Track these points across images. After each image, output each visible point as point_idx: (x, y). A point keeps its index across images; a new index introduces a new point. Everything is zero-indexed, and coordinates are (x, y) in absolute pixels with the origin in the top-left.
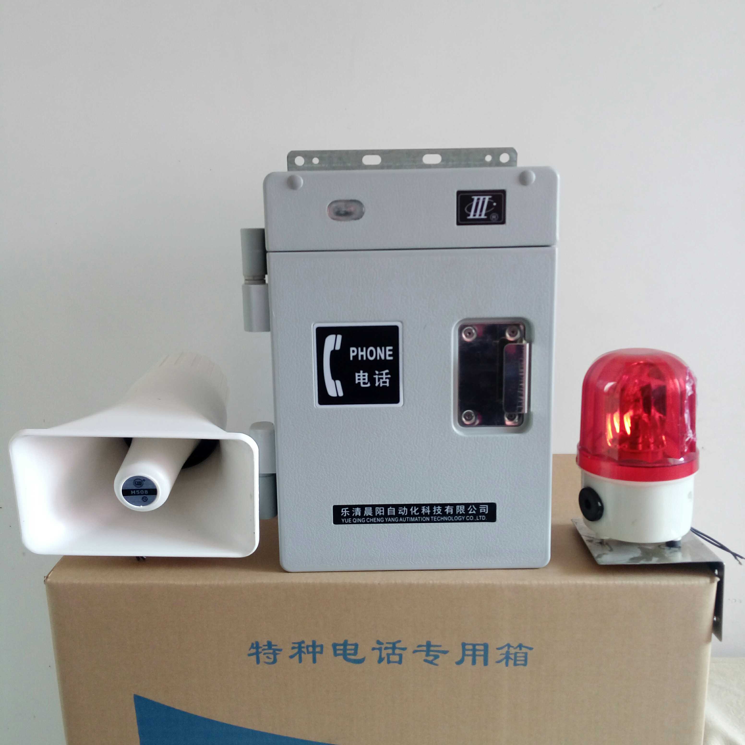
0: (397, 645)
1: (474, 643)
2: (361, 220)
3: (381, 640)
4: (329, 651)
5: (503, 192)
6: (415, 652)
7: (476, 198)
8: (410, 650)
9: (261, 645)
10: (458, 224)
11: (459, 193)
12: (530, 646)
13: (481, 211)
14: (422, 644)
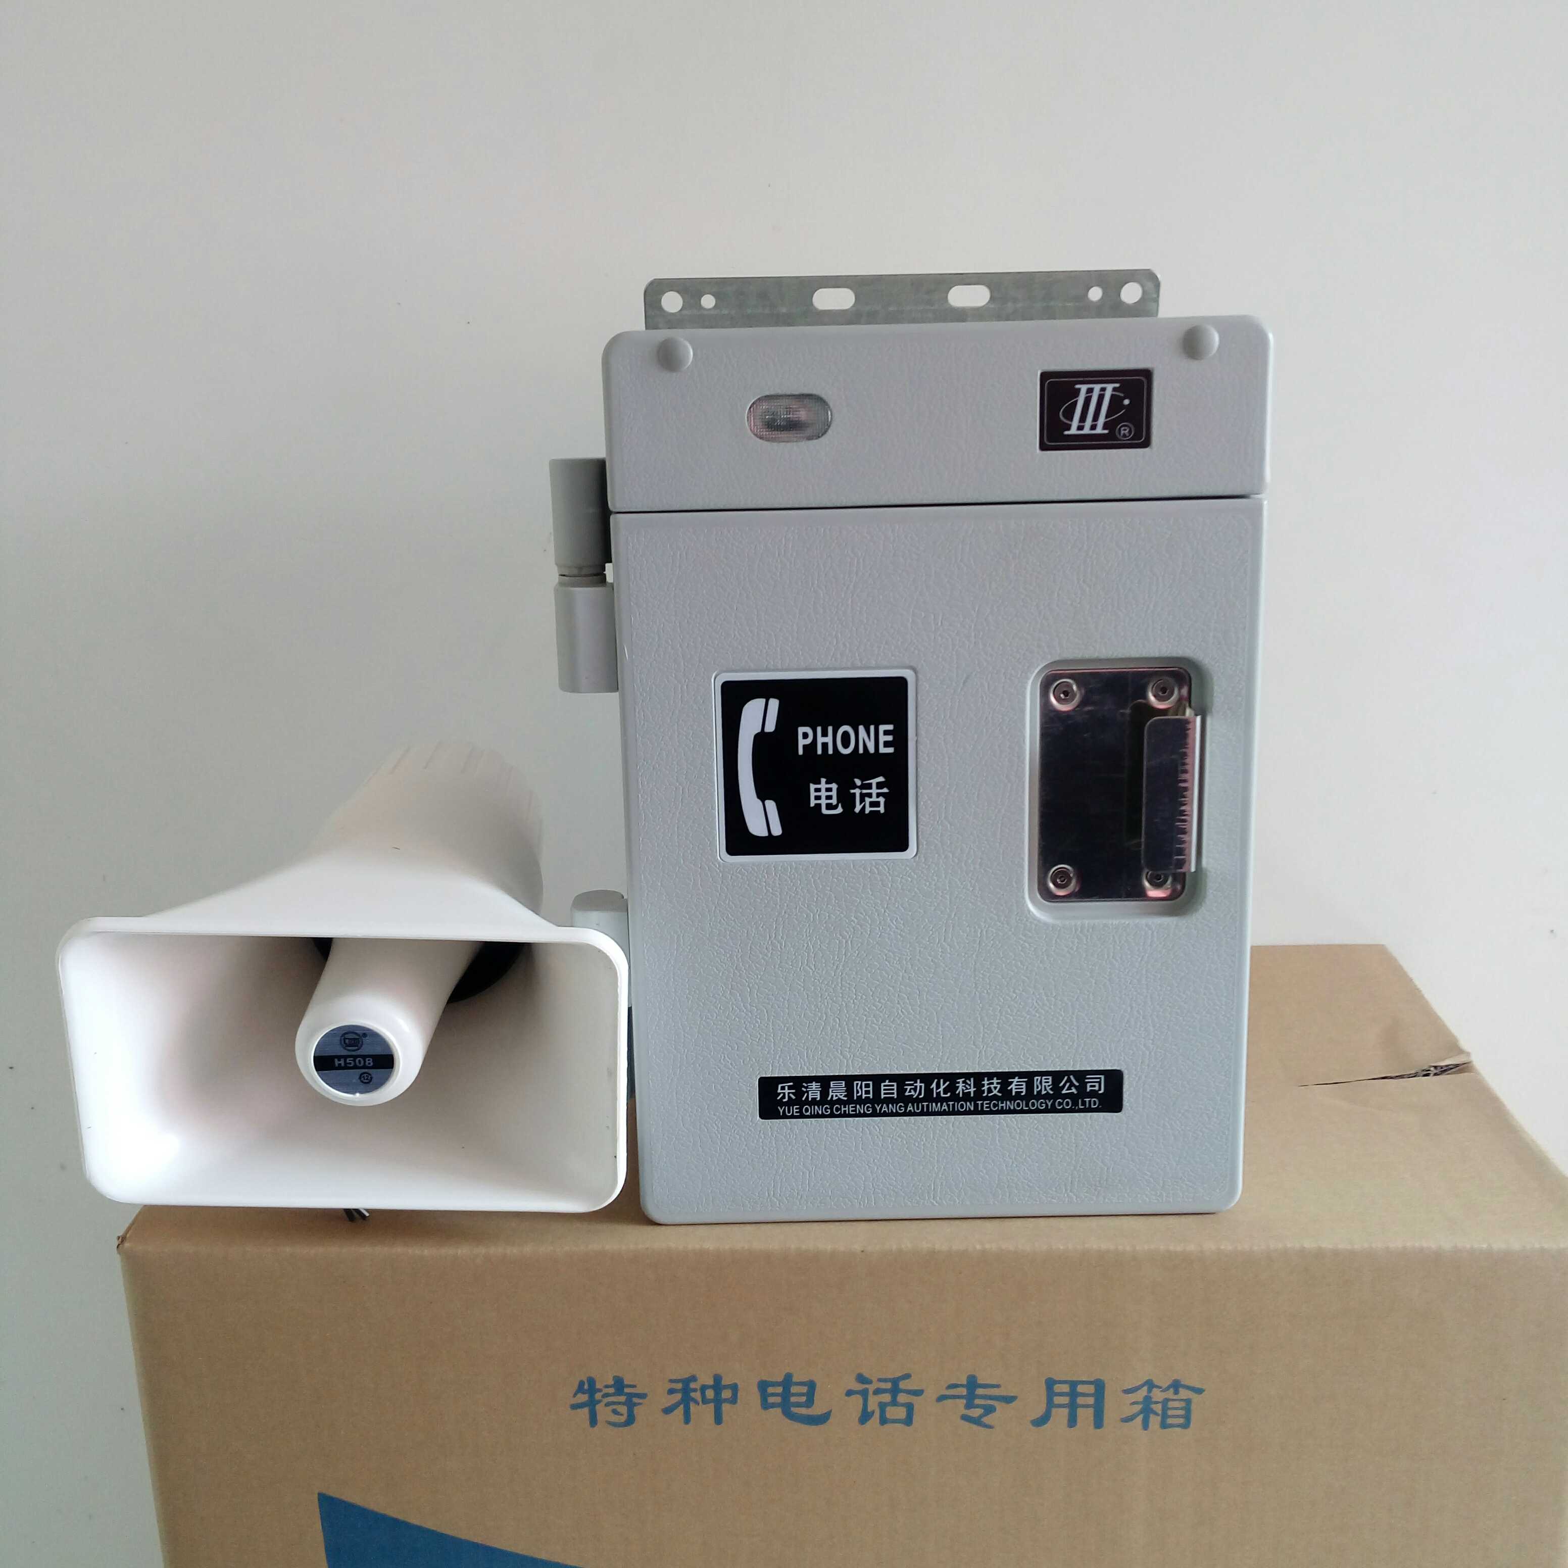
0: (903, 1385)
1: (1075, 1379)
2: (823, 440)
3: (866, 1374)
4: (750, 1396)
5: (1147, 374)
6: (941, 1398)
7: (1084, 388)
8: (931, 1393)
9: (598, 1386)
10: (1043, 447)
11: (1045, 376)
12: (1198, 1386)
13: (1096, 418)
14: (959, 1382)
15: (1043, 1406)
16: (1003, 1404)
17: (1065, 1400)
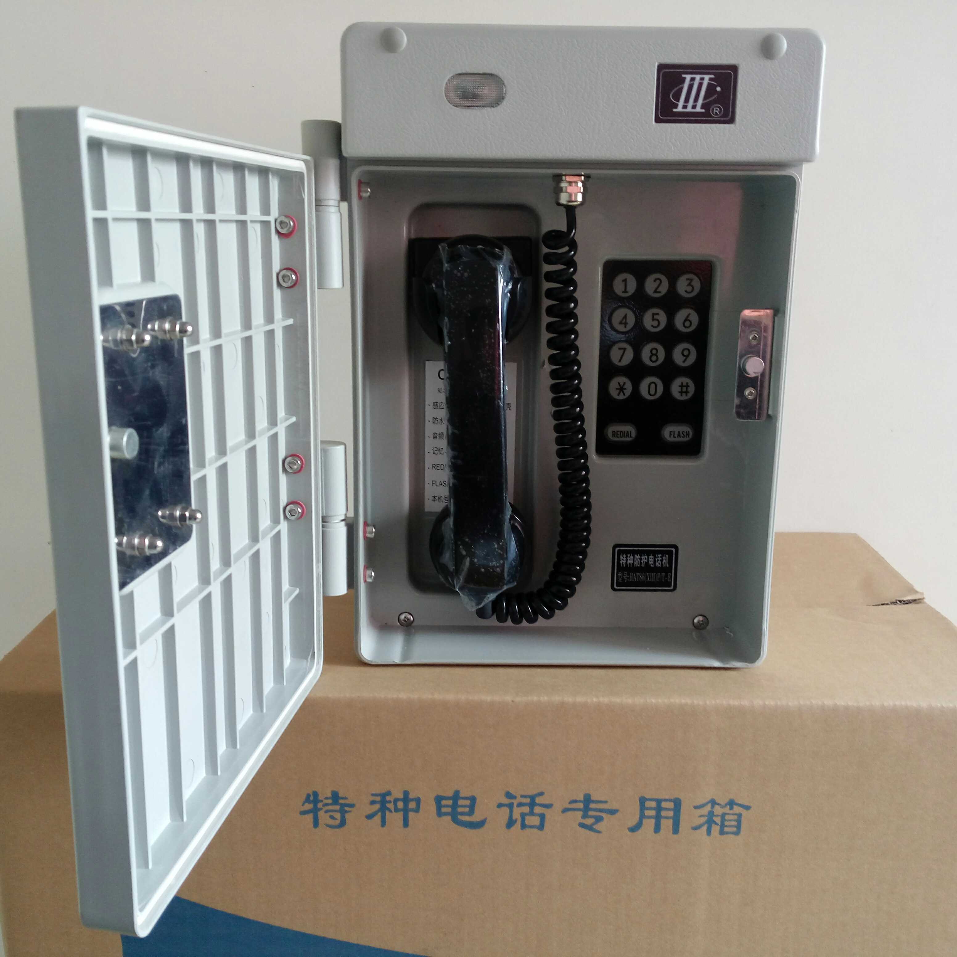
0: (538, 800)
1: (660, 797)
2: (499, 108)
3: (512, 792)
4: (429, 807)
5: (734, 69)
6: (565, 810)
7: (688, 77)
9: (320, 798)
10: (658, 120)
11: (661, 67)
12: (746, 803)
13: (696, 100)
14: (578, 799)
15: (638, 817)
16: (609, 816)
17: (653, 813)
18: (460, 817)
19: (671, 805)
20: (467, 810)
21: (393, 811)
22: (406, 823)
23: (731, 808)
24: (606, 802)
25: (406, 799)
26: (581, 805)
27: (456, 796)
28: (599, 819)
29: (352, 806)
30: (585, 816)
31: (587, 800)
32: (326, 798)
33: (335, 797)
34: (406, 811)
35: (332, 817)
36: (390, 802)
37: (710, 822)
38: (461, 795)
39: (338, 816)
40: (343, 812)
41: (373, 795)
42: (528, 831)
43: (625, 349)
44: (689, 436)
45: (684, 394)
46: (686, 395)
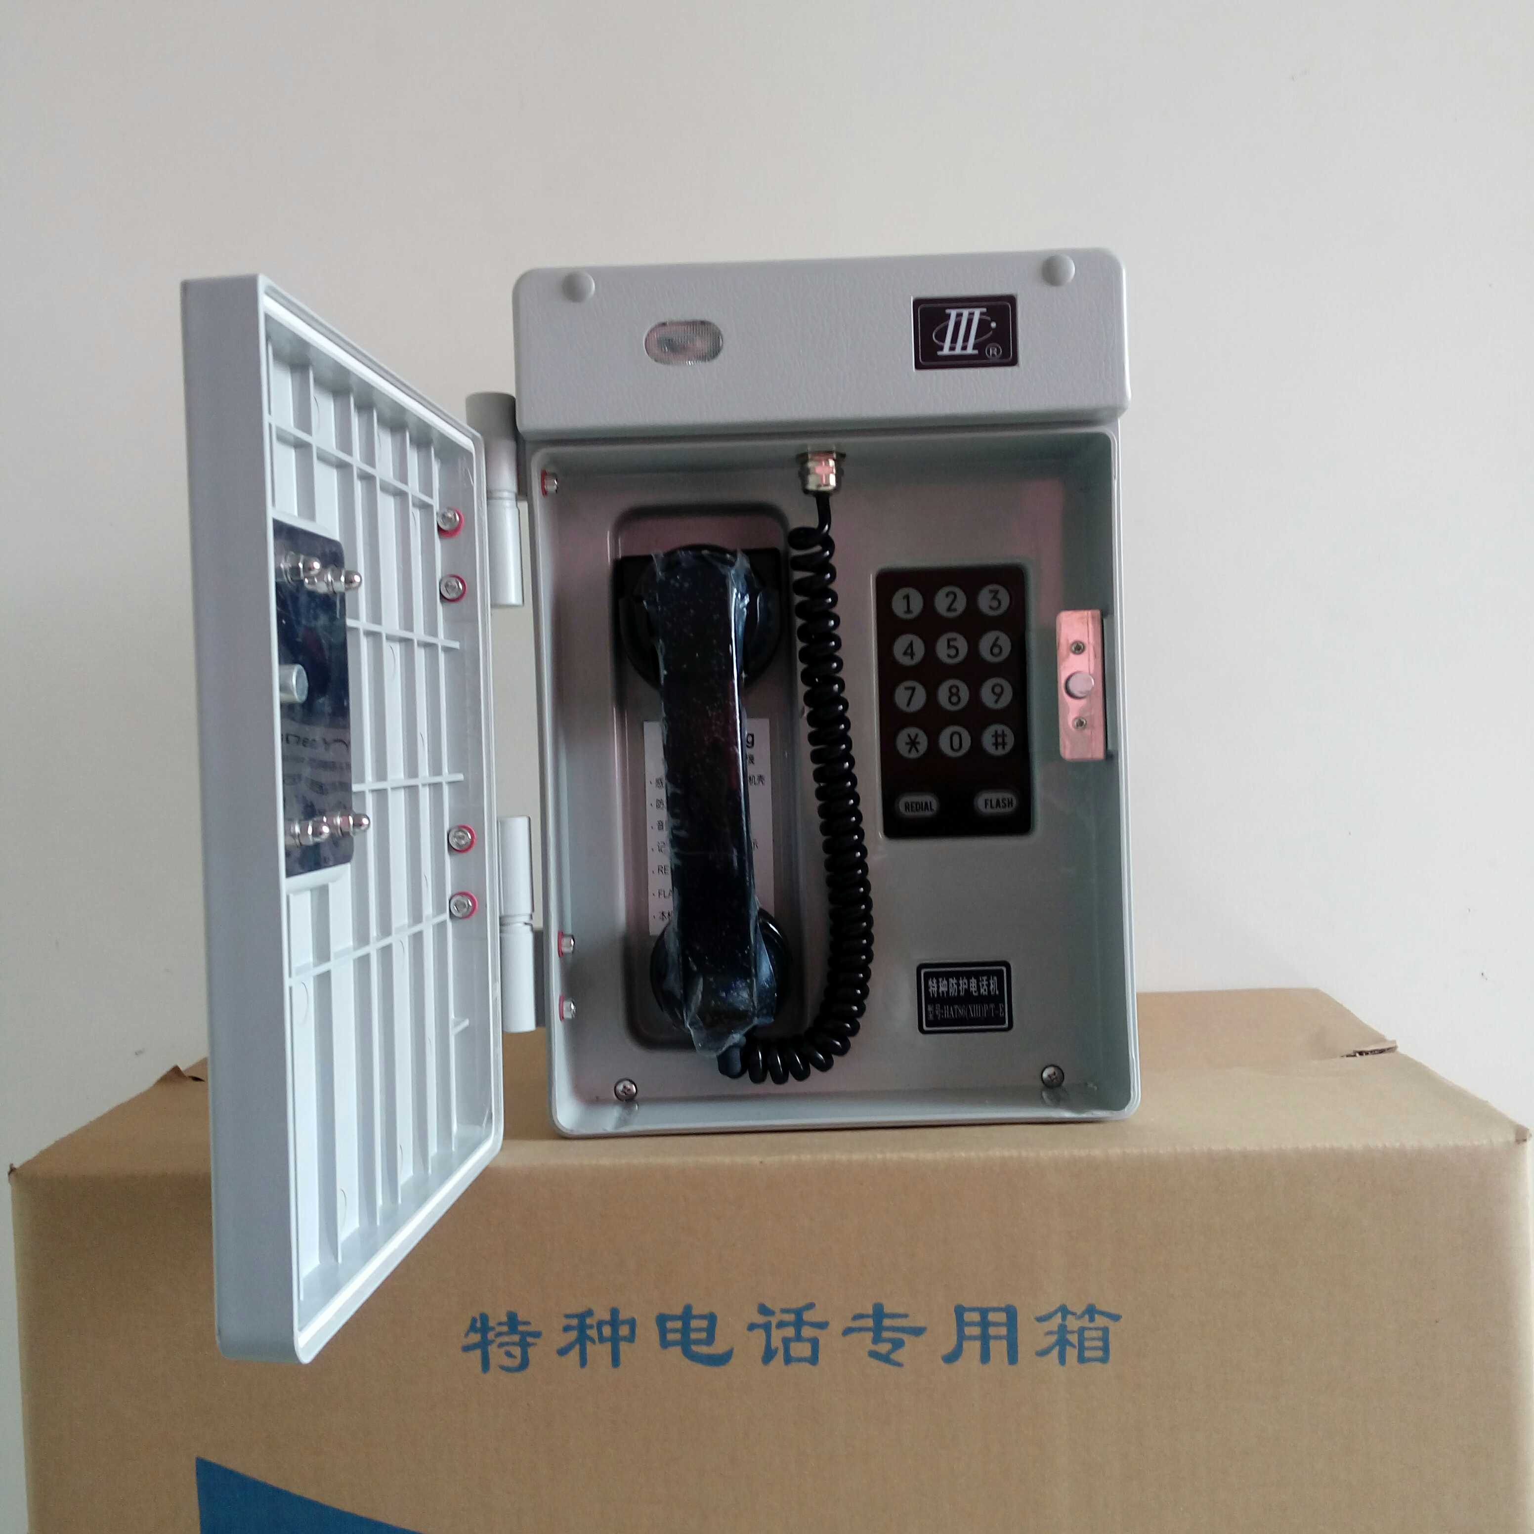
0: (807, 1316)
1: (985, 1305)
2: (714, 360)
3: (769, 1305)
4: (648, 1332)
5: (1012, 300)
6: (848, 1331)
7: (953, 313)
8: (836, 1327)
9: (492, 1323)
10: (918, 366)
11: (917, 303)
12: (1113, 1311)
13: (966, 339)
14: (864, 1312)
15: (954, 1339)
16: (912, 1338)
17: (976, 1331)
18: (695, 1348)
19: (1002, 1317)
20: (704, 1335)
21: (597, 1341)
22: (616, 1361)
23: (1092, 1320)
24: (906, 1316)
25: (614, 1321)
26: (870, 1323)
27: (687, 1315)
28: (898, 1344)
29: (537, 1335)
30: (876, 1340)
31: (879, 1313)
32: (500, 1324)
33: (513, 1321)
34: (615, 1340)
35: (509, 1354)
36: (591, 1327)
37: (1063, 1343)
38: (695, 1312)
39: (517, 1351)
40: (524, 1345)
41: (567, 1316)
42: (794, 1367)
43: (913, 689)
44: (1012, 806)
45: (1000, 747)
46: (1004, 748)
